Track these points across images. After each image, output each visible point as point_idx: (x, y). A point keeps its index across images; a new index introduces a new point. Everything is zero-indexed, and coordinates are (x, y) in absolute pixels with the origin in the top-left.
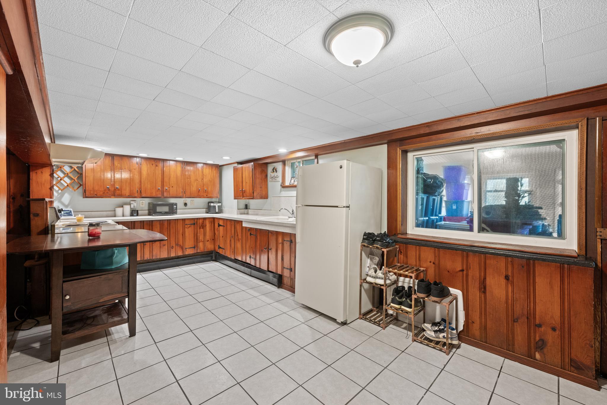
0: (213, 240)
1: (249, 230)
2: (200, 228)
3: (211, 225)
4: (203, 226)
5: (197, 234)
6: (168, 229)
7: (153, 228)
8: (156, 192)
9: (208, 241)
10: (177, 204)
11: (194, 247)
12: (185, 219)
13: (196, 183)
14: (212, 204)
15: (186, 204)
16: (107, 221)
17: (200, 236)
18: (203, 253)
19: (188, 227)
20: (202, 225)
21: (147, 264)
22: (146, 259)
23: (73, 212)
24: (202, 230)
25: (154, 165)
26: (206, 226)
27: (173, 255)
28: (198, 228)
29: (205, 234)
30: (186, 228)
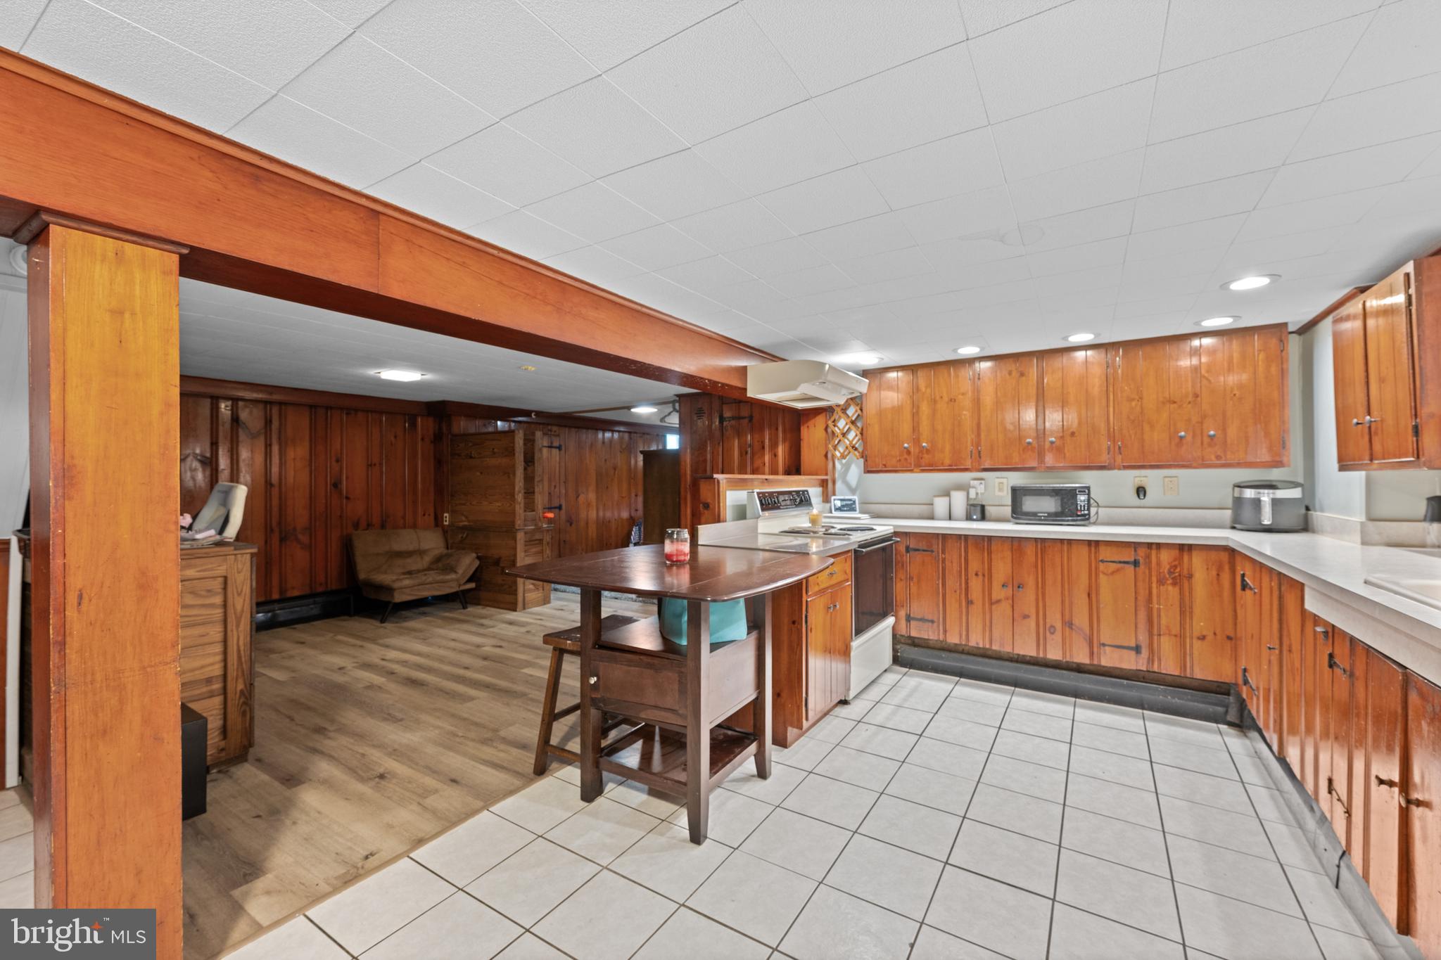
0: (1229, 638)
1: (1326, 633)
2: (1161, 582)
3: (1218, 575)
4: (1181, 578)
5: (1149, 600)
6: (1036, 567)
7: (993, 561)
8: (1021, 452)
9: (1203, 638)
10: (1088, 488)
11: (1137, 649)
12: (1097, 543)
13: (1165, 415)
14: (1249, 493)
15: (1141, 491)
16: (874, 527)
17: (1162, 614)
18: (1185, 681)
19: (1110, 571)
20: (1170, 573)
21: (980, 659)
22: (972, 643)
23: (859, 504)
24: (1172, 591)
25: (1014, 373)
26: (1190, 576)
27: (1054, 654)
28: (1154, 579)
29: (1185, 610)
30: (1104, 573)
